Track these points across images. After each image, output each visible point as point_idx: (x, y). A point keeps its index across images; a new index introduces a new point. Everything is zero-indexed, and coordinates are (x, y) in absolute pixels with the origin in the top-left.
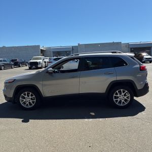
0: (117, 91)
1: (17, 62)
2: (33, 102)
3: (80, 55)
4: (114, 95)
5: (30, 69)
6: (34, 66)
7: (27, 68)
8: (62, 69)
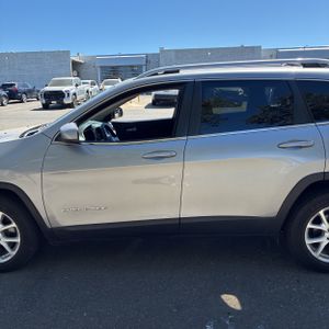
0: (321, 213)
1: (17, 91)
2: (12, 245)
3: (183, 73)
4: (309, 226)
5: (46, 107)
6: (54, 100)
7: (39, 104)
8: (118, 119)
